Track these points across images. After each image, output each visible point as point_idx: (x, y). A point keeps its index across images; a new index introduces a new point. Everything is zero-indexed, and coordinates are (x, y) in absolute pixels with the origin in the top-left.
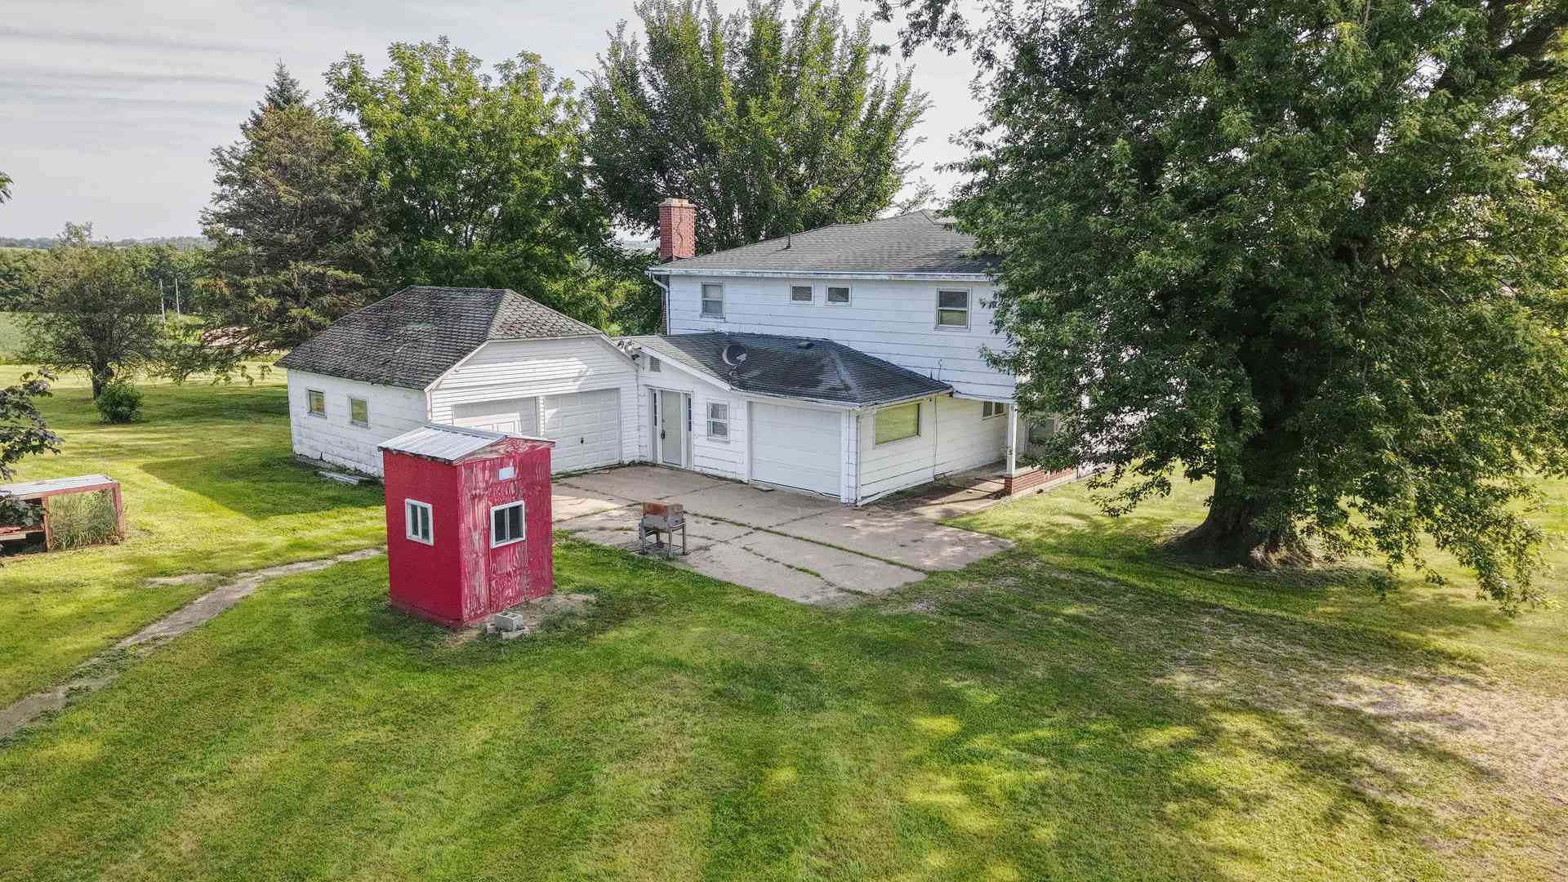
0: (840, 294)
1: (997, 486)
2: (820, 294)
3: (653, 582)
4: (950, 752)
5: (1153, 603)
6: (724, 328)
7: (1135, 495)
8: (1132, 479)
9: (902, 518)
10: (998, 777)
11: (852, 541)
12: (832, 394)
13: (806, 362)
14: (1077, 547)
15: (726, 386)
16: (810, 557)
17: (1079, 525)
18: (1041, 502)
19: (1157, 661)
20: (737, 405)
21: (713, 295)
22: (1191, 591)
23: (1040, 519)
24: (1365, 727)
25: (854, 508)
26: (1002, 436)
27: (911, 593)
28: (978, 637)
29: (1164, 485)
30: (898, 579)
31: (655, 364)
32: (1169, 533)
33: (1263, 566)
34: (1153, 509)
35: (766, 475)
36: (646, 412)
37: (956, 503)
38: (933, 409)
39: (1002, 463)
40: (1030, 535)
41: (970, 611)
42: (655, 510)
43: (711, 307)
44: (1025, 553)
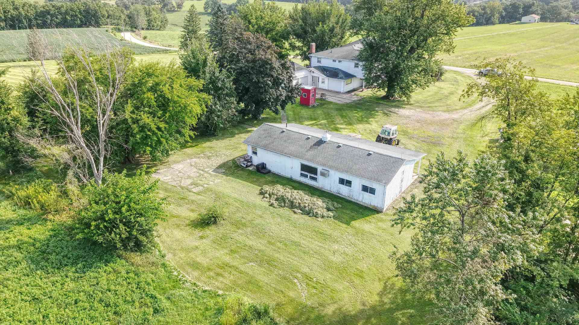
0: (339, 61)
1: (361, 90)
2: (337, 61)
3: (323, 102)
4: (356, 113)
5: (377, 103)
6: (321, 65)
7: (377, 91)
8: (376, 90)
9: (350, 95)
10: (360, 114)
11: (344, 97)
12: (341, 78)
13: (336, 72)
14: (370, 98)
15: (325, 76)
16: (340, 99)
17: (371, 95)
18: (368, 92)
19: (376, 107)
20: (326, 79)
21: (319, 60)
22: (381, 102)
23: (367, 95)
24: (390, 112)
25: (343, 93)
26: (362, 83)
27: (351, 103)
28: (358, 106)
29: (380, 90)
30: (350, 101)
31: (313, 72)
32: (382, 96)
33: (391, 99)
34: (378, 93)
35: (330, 89)
36: (311, 79)
37: (356, 92)
38: (353, 79)
39: (362, 86)
40: (365, 96)
41: (359, 104)
42: (322, 94)
43: (319, 62)
44: (364, 98)
